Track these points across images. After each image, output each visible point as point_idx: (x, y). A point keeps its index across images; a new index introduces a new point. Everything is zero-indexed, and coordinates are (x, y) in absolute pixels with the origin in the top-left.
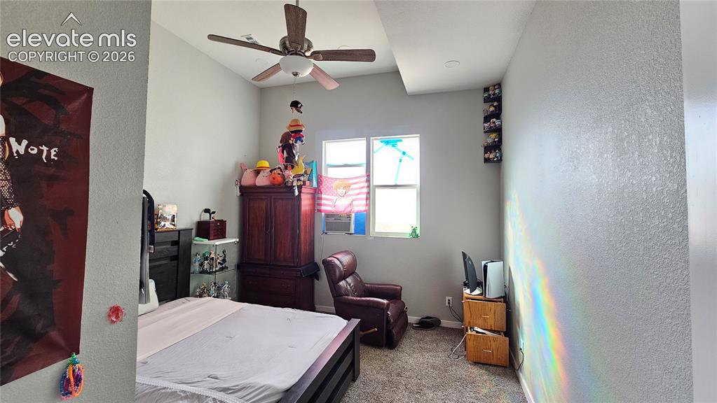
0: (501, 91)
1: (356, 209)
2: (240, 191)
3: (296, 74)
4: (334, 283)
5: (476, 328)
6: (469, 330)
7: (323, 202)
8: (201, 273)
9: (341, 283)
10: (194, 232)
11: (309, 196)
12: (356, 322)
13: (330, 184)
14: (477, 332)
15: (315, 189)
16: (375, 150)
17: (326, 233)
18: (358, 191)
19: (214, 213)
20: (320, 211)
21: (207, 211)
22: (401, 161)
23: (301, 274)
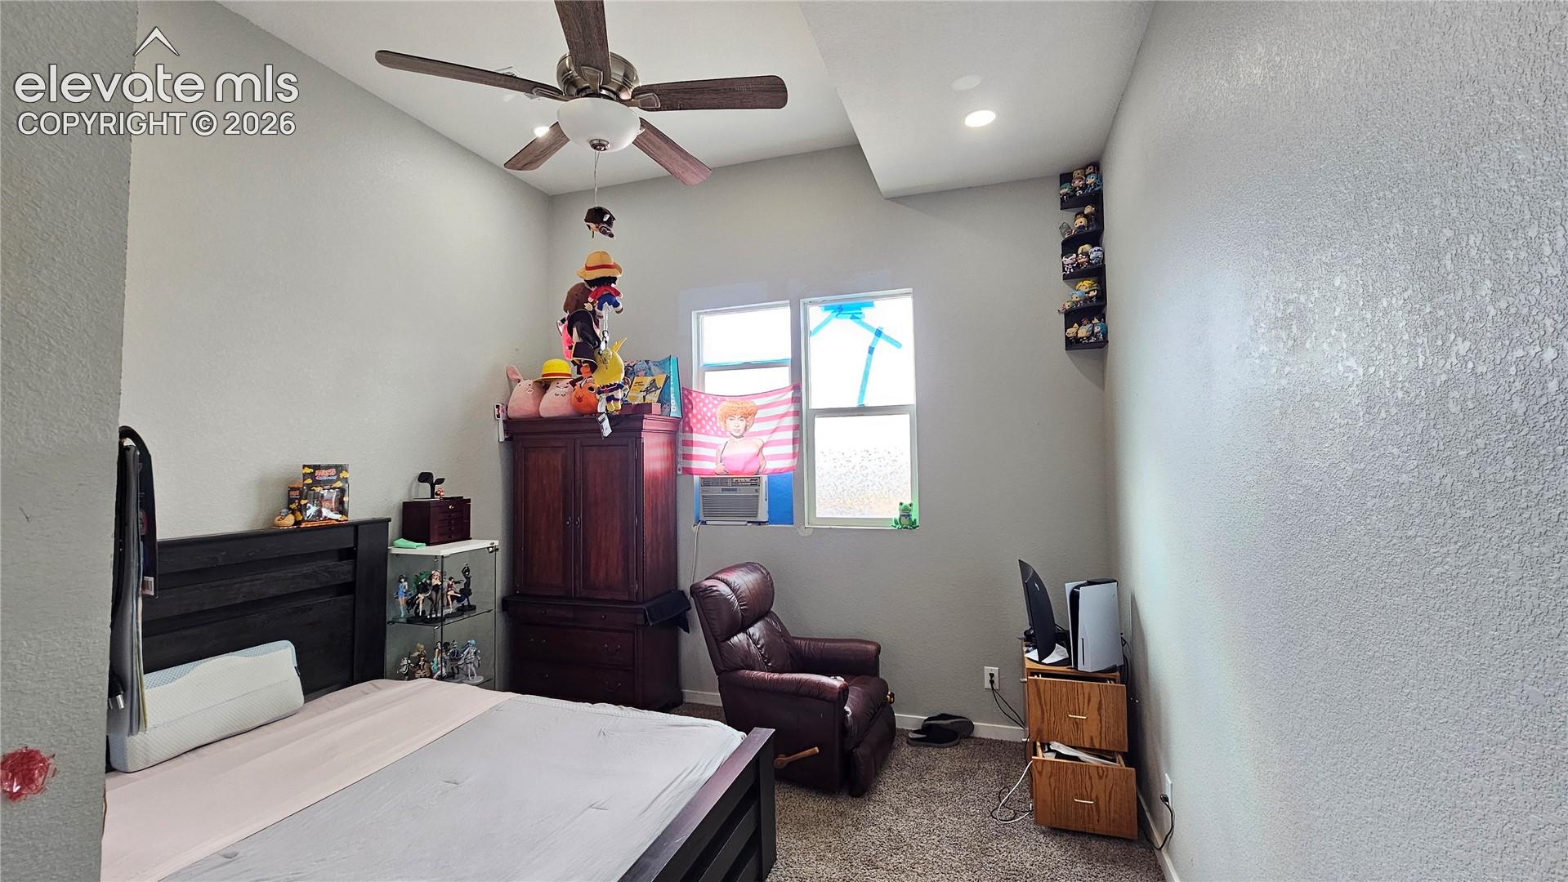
0: (1100, 178)
1: (772, 465)
2: (506, 431)
3: (598, 145)
4: (717, 641)
5: (1055, 746)
6: (1039, 751)
7: (695, 451)
8: (409, 621)
9: (735, 639)
10: (393, 527)
11: (663, 438)
12: (763, 734)
13: (709, 410)
14: (1059, 755)
15: (676, 422)
16: (812, 327)
17: (704, 523)
18: (772, 425)
19: (440, 481)
20: (688, 471)
21: (425, 477)
22: (871, 350)
23: (646, 621)
